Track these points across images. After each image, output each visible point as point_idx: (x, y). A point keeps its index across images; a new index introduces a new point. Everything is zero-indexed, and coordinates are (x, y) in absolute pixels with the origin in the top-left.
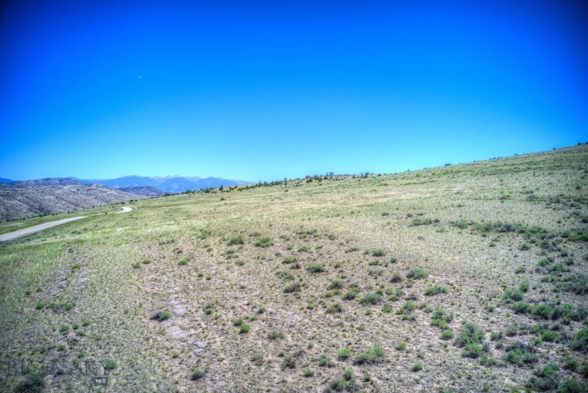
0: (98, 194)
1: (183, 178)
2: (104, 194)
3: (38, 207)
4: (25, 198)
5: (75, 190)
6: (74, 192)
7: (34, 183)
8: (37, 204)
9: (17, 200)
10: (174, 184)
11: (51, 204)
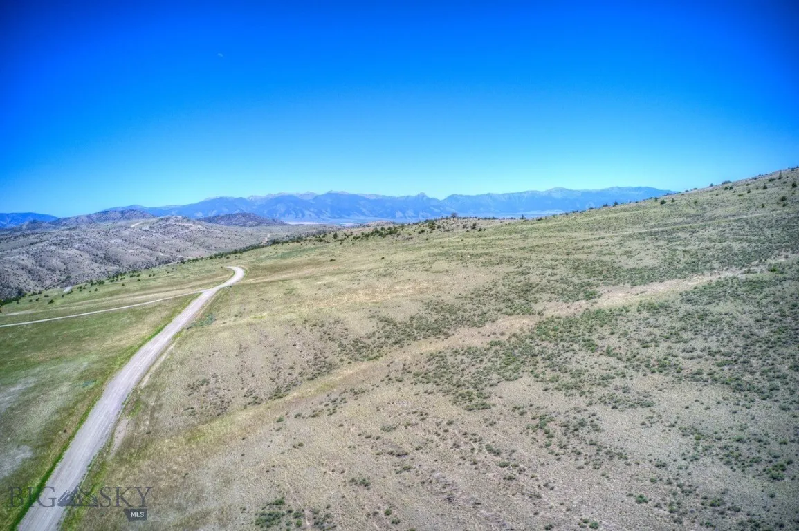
0: (179, 231)
2: (187, 231)
4: (85, 245)
5: (148, 228)
6: (146, 231)
7: (86, 220)
8: (102, 252)
10: (279, 205)
11: (120, 249)
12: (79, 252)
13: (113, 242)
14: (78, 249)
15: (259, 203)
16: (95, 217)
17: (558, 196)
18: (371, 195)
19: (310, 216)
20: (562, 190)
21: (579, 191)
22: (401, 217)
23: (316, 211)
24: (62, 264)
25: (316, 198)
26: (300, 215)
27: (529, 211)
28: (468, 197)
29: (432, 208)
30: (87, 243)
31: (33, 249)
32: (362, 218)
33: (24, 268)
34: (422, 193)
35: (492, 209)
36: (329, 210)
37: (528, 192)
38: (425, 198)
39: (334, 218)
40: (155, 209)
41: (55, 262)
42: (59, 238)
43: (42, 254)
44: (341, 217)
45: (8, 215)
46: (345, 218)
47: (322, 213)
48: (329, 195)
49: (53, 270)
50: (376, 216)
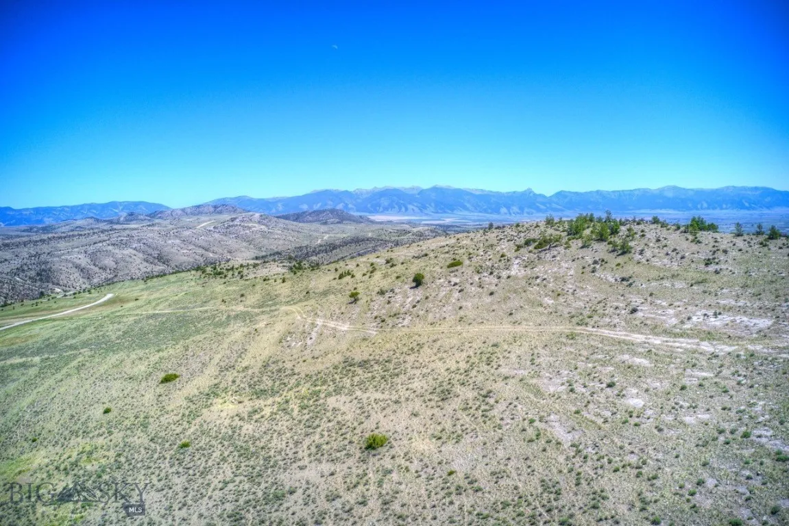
0: (240, 232)
1: (395, 190)
2: (248, 232)
3: (156, 256)
4: (142, 245)
5: (212, 228)
6: (210, 231)
7: (180, 212)
8: (156, 252)
9: (131, 248)
10: (383, 199)
11: (174, 250)
12: (134, 252)
13: (170, 242)
14: (135, 249)
15: (365, 196)
16: (189, 211)
17: (670, 195)
18: (476, 190)
19: (413, 210)
20: (675, 188)
21: (692, 190)
22: (506, 214)
23: (419, 205)
24: (114, 263)
25: (422, 192)
26: (403, 209)
27: (640, 209)
28: (577, 193)
29: (538, 204)
30: (144, 244)
31: (91, 249)
32: (466, 213)
33: (78, 266)
34: (529, 189)
35: (601, 207)
36: (433, 204)
37: (639, 189)
38: (531, 195)
39: (437, 213)
40: (263, 200)
41: (109, 262)
42: (120, 239)
43: (98, 254)
44: (445, 212)
45: (120, 203)
46: (448, 213)
47: (425, 208)
48: (435, 189)
49: (104, 268)
50: (480, 212)
